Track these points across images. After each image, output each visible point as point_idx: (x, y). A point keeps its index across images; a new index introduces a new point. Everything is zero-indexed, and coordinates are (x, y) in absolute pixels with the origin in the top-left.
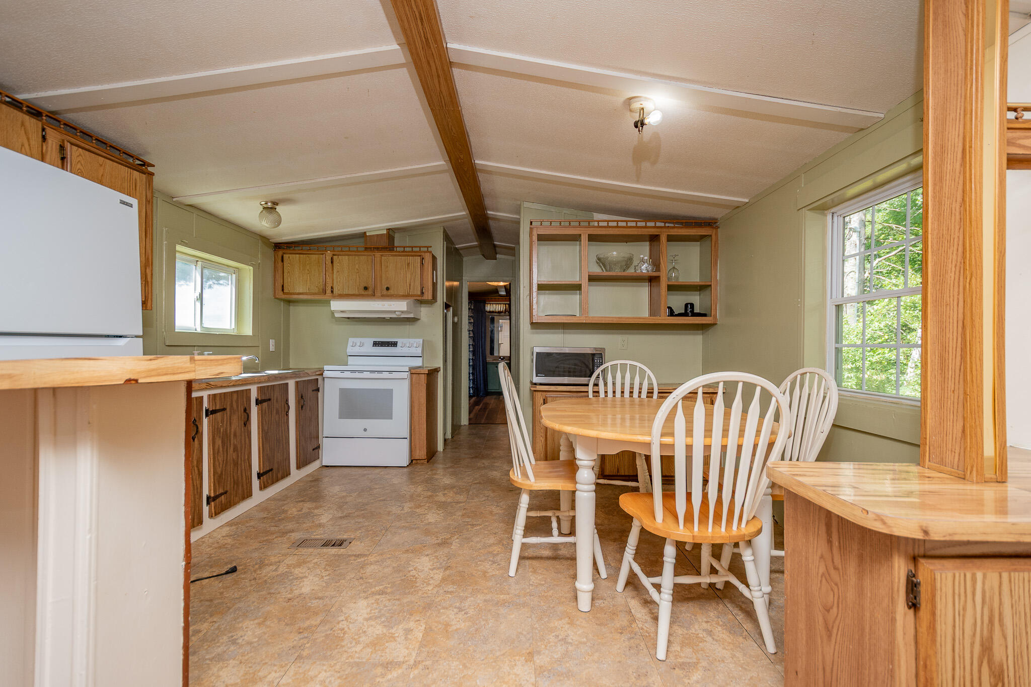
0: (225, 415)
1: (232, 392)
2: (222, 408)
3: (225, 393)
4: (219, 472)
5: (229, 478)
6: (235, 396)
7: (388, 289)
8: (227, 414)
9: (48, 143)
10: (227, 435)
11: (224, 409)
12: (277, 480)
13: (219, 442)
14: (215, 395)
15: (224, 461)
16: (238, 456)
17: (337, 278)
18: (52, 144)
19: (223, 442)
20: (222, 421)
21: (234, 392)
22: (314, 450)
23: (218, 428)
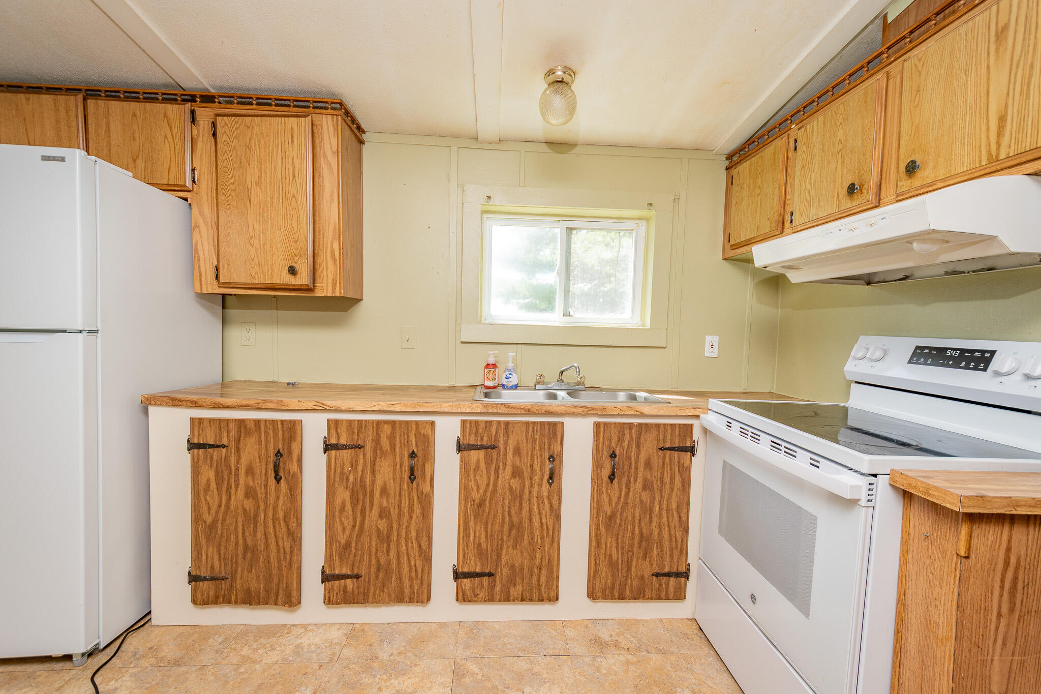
0: (361, 457)
1: (379, 423)
2: (354, 443)
3: (360, 422)
4: (343, 542)
5: (366, 557)
6: (387, 430)
7: (912, 169)
8: (364, 455)
9: (199, 125)
10: (363, 486)
11: (358, 447)
12: (507, 598)
13: (343, 495)
14: (337, 422)
15: (354, 526)
16: (390, 528)
17: (800, 185)
18: (204, 124)
19: (353, 495)
20: (354, 464)
21: (386, 422)
22: (657, 575)
23: (342, 473)
